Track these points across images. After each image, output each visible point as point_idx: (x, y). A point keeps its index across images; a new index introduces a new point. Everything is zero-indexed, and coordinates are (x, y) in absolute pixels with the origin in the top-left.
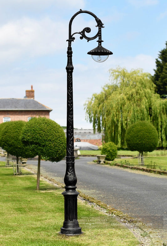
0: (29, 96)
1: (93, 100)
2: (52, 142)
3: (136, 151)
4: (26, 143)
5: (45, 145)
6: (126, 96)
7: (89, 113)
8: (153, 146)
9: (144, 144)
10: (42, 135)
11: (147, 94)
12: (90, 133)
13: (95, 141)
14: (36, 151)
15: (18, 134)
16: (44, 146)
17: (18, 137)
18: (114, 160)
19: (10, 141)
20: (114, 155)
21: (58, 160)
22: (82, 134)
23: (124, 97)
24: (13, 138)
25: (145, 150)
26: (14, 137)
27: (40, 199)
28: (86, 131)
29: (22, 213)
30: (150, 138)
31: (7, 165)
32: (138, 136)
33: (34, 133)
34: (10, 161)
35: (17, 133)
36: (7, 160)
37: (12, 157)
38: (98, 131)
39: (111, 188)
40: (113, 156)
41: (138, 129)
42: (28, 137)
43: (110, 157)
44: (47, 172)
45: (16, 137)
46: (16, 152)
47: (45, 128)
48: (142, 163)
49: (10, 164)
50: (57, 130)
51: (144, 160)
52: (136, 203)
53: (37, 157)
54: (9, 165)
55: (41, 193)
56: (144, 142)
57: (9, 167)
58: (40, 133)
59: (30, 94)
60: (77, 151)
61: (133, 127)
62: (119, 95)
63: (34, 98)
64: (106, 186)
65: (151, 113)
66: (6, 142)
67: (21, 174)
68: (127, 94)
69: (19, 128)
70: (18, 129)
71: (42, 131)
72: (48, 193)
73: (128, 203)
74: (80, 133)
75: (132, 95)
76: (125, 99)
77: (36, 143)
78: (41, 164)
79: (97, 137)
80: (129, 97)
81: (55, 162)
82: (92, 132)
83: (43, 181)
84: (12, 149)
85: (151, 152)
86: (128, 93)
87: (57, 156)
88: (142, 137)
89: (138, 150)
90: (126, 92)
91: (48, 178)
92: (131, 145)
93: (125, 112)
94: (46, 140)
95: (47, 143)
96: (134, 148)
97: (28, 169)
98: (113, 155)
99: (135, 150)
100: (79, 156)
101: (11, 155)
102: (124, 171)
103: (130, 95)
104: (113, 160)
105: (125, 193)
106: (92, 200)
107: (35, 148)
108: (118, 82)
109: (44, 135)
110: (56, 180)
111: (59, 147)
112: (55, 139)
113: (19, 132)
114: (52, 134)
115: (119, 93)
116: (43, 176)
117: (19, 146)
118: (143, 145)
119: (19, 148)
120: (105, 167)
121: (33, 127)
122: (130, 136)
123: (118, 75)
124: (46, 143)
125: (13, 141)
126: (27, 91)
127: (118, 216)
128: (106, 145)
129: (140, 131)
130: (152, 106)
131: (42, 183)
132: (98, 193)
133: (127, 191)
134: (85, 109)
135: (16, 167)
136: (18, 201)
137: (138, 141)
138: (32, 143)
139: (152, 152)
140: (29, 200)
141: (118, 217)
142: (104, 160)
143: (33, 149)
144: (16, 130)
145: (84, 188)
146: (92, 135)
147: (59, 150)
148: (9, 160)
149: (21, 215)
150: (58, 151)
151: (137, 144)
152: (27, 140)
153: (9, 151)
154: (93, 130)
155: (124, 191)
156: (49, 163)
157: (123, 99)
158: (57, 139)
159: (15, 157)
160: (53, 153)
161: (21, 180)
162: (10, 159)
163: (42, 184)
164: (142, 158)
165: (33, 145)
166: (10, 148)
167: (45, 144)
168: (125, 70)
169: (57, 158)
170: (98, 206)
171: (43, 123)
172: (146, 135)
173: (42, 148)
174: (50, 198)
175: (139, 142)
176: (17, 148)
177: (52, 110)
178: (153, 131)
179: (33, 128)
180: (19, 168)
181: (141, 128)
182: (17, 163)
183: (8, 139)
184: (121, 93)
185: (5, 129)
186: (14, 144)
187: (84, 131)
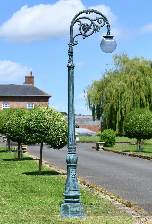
0: (28, 82)
2: (54, 130)
8: (151, 134)
10: (45, 123)
12: (88, 119)
13: (93, 127)
19: (12, 129)
23: (124, 85)
24: (15, 125)
28: (85, 117)
31: (8, 150)
32: (136, 124)
33: (37, 122)
34: (11, 147)
35: (19, 120)
36: (8, 146)
42: (32, 125)
43: (108, 144)
45: (18, 124)
46: (18, 139)
47: (48, 117)
48: (140, 149)
53: (40, 144)
56: (142, 130)
59: (30, 79)
60: (76, 137)
63: (33, 84)
65: (150, 100)
71: (45, 120)
74: (79, 119)
77: (39, 132)
78: (43, 150)
79: (96, 123)
81: (57, 149)
82: (91, 118)
85: (149, 140)
88: (141, 125)
89: (136, 138)
92: (130, 132)
95: (49, 131)
96: (133, 136)
98: (112, 141)
100: (78, 142)
106: (92, 186)
107: (38, 136)
111: (61, 136)
112: (57, 128)
114: (55, 123)
117: (21, 133)
118: (141, 133)
135: (18, 153)
138: (35, 131)
142: (103, 147)
144: (18, 117)
146: (91, 121)
150: (60, 139)
151: (136, 132)
155: (122, 177)
158: (60, 127)
159: (17, 143)
160: (55, 141)
164: (140, 145)
165: (36, 134)
169: (59, 145)
170: (97, 191)
173: (45, 136)
176: (19, 135)
177: (51, 96)
179: (37, 117)
182: (19, 149)
186: (16, 131)
187: (83, 117)
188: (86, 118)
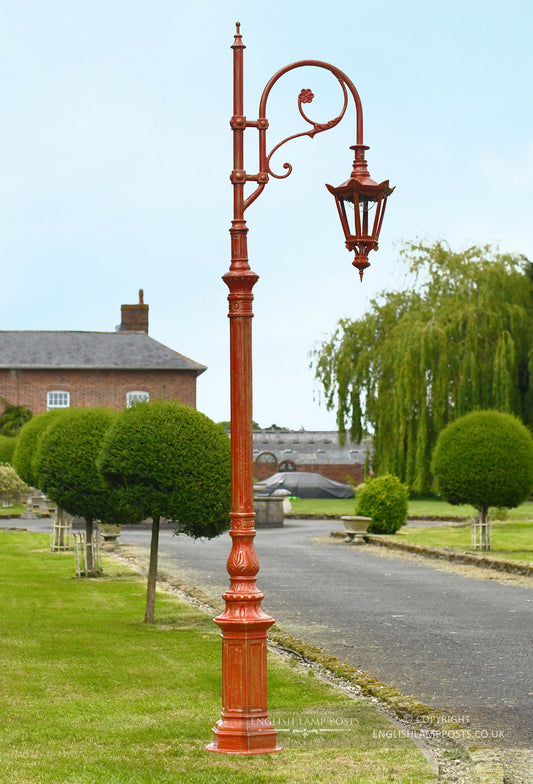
0: (131, 323)
1: (337, 340)
2: (194, 476)
3: (465, 506)
4: (115, 479)
5: (173, 486)
6: (446, 328)
7: (323, 382)
8: (520, 490)
9: (492, 483)
10: (165, 454)
11: (512, 319)
12: (327, 442)
13: (341, 469)
14: (145, 506)
15: (92, 449)
16: (170, 489)
17: (91, 459)
18: (397, 532)
19: (66, 473)
20: (397, 517)
21: (212, 532)
22: (303, 446)
23: (440, 330)
24: (76, 462)
25: (493, 500)
26: (78, 460)
27: (155, 648)
28: (316, 438)
29: (97, 691)
30: (512, 464)
31: (56, 544)
32: (472, 459)
33: (139, 450)
34: (65, 532)
35: (89, 446)
36: (57, 529)
37: (71, 522)
38: (352, 439)
39: (378, 618)
40: (394, 518)
41: (475, 435)
42: (122, 461)
43: (384, 522)
44: (181, 567)
45: (86, 459)
46: (87, 505)
47: (175, 434)
48: (484, 540)
49: (65, 542)
50: (212, 441)
51: (491, 533)
52: (448, 666)
53: (150, 521)
54: (62, 544)
55: (158, 633)
56: (490, 477)
57: (62, 550)
58: (159, 451)
59: (135, 317)
60: (282, 500)
61: (459, 430)
62: (422, 324)
63: (147, 331)
64: (364, 612)
65: (524, 382)
66: (54, 476)
67: (98, 574)
68: (450, 321)
69: (93, 432)
70: (93, 436)
71: (164, 445)
72: (180, 631)
73: (421, 665)
74: (296, 442)
75: (464, 326)
76: (441, 337)
77: (146, 482)
78: (160, 542)
79: (349, 456)
80: (453, 330)
81: (203, 538)
82: (335, 439)
83: (167, 597)
84: (72, 496)
85: (513, 509)
86: (450, 317)
87: (211, 519)
88: (487, 460)
89: (472, 502)
90: (447, 315)
91: (183, 587)
92: (449, 487)
93: (441, 379)
94: (177, 473)
95: (180, 480)
96: (461, 495)
97: (121, 559)
98: (396, 514)
99: (463, 501)
100: (289, 517)
101: (69, 515)
102: (424, 568)
103: (458, 325)
104: (393, 532)
105: (418, 633)
106: (313, 655)
107: (143, 496)
108: (421, 281)
109: (170, 456)
110: (208, 593)
111: (217, 494)
112: (205, 469)
113: (94, 445)
114: (196, 454)
115: (421, 317)
116: (169, 580)
117: (95, 488)
118: (487, 486)
119: (96, 493)
120: (367, 555)
121: (138, 431)
122: (447, 457)
123: (421, 260)
124: (177, 480)
125: (76, 471)
126: (125, 309)
127: (385, 700)
128: (375, 486)
129: (478, 442)
130: (528, 360)
131: (164, 601)
132: (335, 635)
133: (424, 629)
134: (311, 366)
135: (85, 552)
136: (89, 654)
137: (472, 475)
138: (133, 480)
139: (515, 506)
140: (121, 651)
141: (385, 704)
142: (365, 532)
143: (138, 499)
144: (86, 437)
145: (292, 619)
146: (335, 449)
147: (218, 501)
148: (62, 529)
149: (96, 697)
150: (213, 506)
151: (469, 482)
152: (118, 471)
153: (63, 502)
154: (337, 435)
155: (415, 629)
156: (186, 541)
157: (436, 338)
158: (212, 468)
159: (83, 520)
160: (197, 511)
161: (99, 592)
162: (66, 527)
163: (165, 604)
164: (484, 527)
165: (137, 487)
166: (66, 493)
167: (174, 482)
168: (443, 245)
169: (212, 525)
170: (329, 672)
171: (170, 420)
172: (499, 453)
173: (165, 496)
174: (184, 647)
175: (478, 477)
176: (88, 492)
177: (204, 370)
178: (523, 441)
179: (139, 435)
180: (94, 554)
181: (483, 431)
182: (89, 539)
183: (61, 464)
184: (429, 319)
185: (53, 433)
186: (79, 479)
187: (309, 437)
188: (319, 439)
